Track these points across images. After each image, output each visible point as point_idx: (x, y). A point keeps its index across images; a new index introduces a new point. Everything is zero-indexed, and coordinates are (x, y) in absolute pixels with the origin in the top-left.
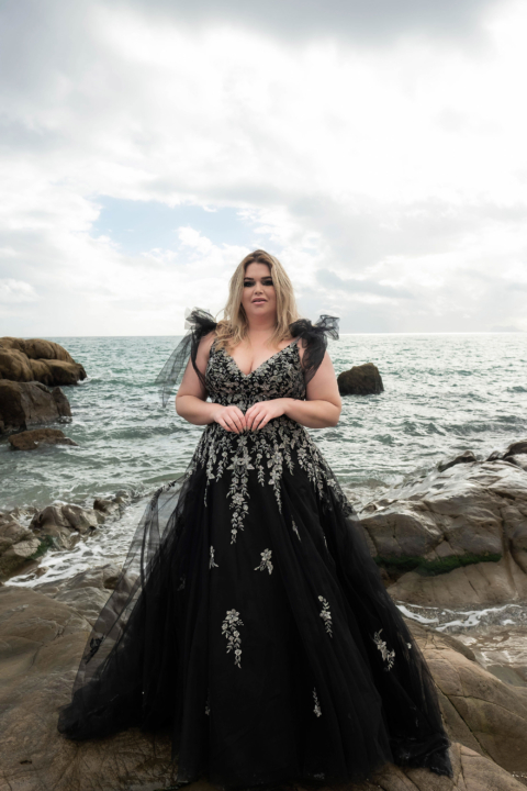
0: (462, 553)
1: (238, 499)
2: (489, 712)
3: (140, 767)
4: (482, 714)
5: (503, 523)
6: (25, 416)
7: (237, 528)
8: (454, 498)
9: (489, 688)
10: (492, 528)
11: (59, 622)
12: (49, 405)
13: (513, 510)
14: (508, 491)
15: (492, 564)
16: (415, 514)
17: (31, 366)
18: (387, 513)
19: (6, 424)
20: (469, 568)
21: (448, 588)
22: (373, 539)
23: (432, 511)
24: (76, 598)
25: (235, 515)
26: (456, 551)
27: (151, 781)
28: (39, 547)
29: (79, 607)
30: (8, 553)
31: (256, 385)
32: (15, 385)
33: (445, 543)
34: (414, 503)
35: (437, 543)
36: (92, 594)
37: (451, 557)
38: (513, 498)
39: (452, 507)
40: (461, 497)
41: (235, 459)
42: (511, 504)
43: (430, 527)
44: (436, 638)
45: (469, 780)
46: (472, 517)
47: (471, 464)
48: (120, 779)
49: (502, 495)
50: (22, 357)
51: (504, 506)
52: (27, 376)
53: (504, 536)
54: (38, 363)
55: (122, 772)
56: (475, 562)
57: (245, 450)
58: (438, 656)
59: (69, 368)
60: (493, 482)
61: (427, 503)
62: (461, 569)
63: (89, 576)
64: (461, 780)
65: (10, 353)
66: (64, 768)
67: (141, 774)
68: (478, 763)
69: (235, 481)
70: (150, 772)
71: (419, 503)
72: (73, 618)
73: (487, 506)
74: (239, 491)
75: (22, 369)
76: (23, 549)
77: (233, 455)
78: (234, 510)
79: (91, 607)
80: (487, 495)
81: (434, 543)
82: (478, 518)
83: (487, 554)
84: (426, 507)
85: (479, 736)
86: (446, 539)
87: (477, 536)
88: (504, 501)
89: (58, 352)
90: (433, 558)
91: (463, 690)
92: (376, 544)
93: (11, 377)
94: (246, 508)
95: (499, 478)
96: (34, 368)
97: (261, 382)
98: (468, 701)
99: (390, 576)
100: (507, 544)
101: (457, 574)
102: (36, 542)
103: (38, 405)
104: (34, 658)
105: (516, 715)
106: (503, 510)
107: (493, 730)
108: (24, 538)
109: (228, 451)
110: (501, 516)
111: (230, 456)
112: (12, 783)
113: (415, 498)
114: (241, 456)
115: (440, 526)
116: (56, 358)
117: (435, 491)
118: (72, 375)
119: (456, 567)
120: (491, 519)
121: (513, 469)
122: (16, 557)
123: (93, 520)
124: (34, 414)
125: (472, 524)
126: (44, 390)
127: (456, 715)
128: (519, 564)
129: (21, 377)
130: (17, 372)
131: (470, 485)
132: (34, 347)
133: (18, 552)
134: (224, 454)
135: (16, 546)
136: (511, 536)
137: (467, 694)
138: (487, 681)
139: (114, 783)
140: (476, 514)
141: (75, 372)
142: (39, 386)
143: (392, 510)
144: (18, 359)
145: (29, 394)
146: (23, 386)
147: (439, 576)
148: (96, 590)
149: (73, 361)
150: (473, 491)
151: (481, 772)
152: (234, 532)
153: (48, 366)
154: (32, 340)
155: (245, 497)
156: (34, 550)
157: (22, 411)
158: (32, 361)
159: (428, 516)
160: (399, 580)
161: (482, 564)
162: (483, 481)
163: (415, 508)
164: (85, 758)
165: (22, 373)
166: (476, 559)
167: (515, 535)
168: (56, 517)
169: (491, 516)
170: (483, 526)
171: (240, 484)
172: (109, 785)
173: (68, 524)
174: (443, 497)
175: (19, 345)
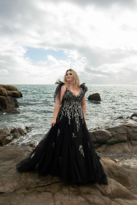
0: (117, 140)
1: (77, 122)
2: (119, 173)
3: (40, 181)
4: (117, 174)
5: (128, 133)
6: (7, 105)
7: (78, 128)
8: (116, 127)
9: (119, 168)
10: (125, 134)
11: (20, 153)
12: (13, 103)
13: (130, 130)
14: (129, 125)
15: (124, 143)
16: (106, 131)
17: (7, 92)
18: (99, 130)
19: (2, 107)
20: (119, 144)
21: (113, 149)
22: (95, 137)
23: (110, 130)
24: (23, 148)
25: (77, 126)
26: (116, 140)
27: (43, 183)
28: (13, 138)
29: (24, 150)
30: (5, 139)
31: (78, 98)
32: (4, 97)
33: (113, 138)
34: (106, 128)
35: (111, 138)
36: (27, 147)
37: (114, 141)
38: (131, 127)
39: (115, 129)
40: (118, 127)
41: (75, 114)
42: (130, 129)
43: (109, 134)
44: (108, 158)
45: (112, 185)
46: (120, 132)
47: (121, 119)
48: (36, 183)
49: (128, 126)
50: (5, 90)
51: (128, 129)
52: (7, 95)
53: (128, 137)
54: (9, 92)
55: (37, 182)
56: (120, 143)
57: (77, 112)
58: (108, 161)
59: (18, 93)
60: (126, 123)
61: (109, 128)
62: (117, 144)
63: (26, 144)
64: (110, 185)
65: (2, 89)
66: (24, 181)
67: (41, 182)
68: (114, 182)
69: (76, 118)
70: (43, 182)
71: (107, 128)
72: (23, 152)
73: (124, 129)
74: (77, 121)
75: (5, 93)
76: (9, 138)
77: (75, 113)
78: (77, 125)
79: (27, 150)
80: (124, 126)
81: (110, 138)
82: (121, 132)
83: (123, 141)
84: (109, 129)
85: (116, 178)
86: (113, 137)
87: (121, 136)
88: (128, 128)
89: (15, 89)
90: (110, 141)
91: (113, 168)
92: (96, 138)
93: (3, 95)
94: (79, 124)
95: (127, 122)
96: (8, 93)
97: (79, 98)
98: (114, 171)
99: (99, 145)
100: (128, 138)
101: (116, 145)
102: (12, 136)
103: (10, 103)
104: (15, 160)
105: (125, 174)
106: (128, 130)
107: (119, 177)
108: (9, 135)
109: (73, 112)
110: (127, 131)
111: (74, 113)
112: (13, 183)
113: (106, 127)
114: (76, 113)
115: (112, 134)
116: (14, 90)
117: (111, 125)
118: (18, 95)
119: (116, 143)
120: (125, 132)
121: (131, 120)
122: (7, 140)
123: (26, 131)
124: (9, 105)
125: (120, 133)
126: (12, 99)
127: (111, 173)
128: (131, 143)
129: (5, 95)
130: (4, 94)
131: (120, 124)
132: (8, 87)
133: (7, 139)
134: (73, 113)
135: (7, 137)
136: (129, 136)
137: (114, 169)
138: (119, 167)
139: (35, 184)
140: (121, 131)
141: (19, 94)
142: (10, 98)
143: (100, 130)
144: (4, 90)
145: (8, 100)
146: (6, 98)
147: (111, 146)
148: (28, 147)
149: (19, 91)
150: (121, 125)
151: (115, 183)
152: (78, 129)
153: (12, 92)
154: (8, 86)
155: (79, 122)
156: (11, 138)
157: (6, 104)
158: (8, 91)
159: (109, 131)
160: (101, 146)
161: (122, 143)
162: (123, 123)
163: (106, 129)
164: (28, 179)
165: (5, 94)
166: (121, 142)
167: (131, 136)
168: (16, 130)
169: (125, 131)
170: (122, 134)
171: (77, 119)
172: (34, 184)
173: (19, 132)
174: (113, 127)
175: (4, 87)
